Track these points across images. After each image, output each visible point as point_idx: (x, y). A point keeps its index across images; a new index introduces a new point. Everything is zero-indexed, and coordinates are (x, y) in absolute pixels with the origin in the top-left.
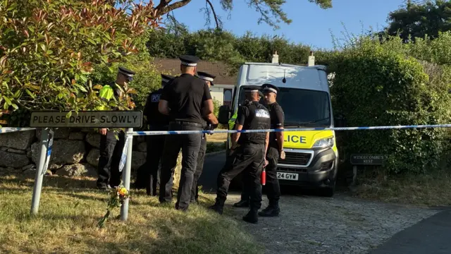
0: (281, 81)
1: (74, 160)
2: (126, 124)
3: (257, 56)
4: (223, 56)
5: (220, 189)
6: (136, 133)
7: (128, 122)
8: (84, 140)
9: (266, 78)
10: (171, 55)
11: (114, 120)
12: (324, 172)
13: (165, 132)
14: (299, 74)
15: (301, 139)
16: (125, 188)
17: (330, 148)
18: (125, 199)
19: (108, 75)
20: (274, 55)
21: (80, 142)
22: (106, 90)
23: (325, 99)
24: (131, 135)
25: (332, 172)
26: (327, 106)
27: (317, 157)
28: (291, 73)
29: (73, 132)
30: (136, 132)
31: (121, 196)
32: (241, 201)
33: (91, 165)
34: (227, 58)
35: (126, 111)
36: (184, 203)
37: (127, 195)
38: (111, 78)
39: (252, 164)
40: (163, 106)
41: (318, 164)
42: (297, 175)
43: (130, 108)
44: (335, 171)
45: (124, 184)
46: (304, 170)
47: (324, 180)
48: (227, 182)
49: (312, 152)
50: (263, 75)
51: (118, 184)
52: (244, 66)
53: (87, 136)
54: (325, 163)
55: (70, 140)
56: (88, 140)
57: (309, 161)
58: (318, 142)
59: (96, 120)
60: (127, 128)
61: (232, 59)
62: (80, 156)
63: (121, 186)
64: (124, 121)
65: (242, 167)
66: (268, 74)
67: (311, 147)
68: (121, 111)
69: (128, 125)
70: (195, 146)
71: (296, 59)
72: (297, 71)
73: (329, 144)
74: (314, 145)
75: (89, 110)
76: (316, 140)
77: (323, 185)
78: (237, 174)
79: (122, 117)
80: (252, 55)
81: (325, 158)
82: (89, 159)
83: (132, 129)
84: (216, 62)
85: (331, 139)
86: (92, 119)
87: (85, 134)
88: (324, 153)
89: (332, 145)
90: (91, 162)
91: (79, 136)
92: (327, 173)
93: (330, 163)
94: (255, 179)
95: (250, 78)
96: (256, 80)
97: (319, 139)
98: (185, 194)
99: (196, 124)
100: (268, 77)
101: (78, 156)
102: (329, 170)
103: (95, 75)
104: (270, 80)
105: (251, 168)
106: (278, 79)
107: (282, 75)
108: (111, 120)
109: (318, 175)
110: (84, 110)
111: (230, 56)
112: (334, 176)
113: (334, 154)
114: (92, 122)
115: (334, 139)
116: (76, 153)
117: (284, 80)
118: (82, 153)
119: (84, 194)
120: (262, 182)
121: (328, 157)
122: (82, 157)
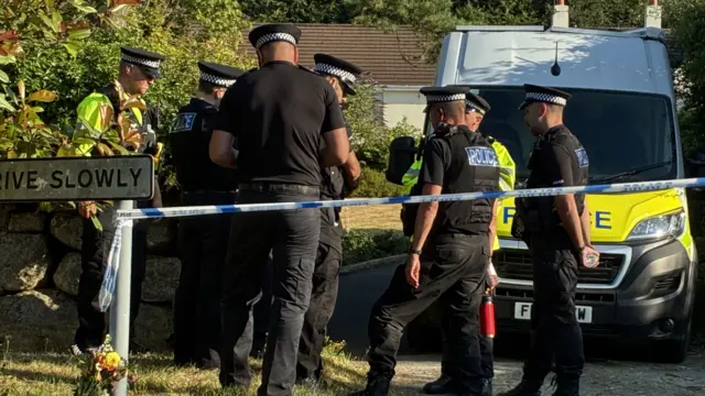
0: (548, 72)
1: (22, 283)
2: (114, 190)
3: (516, 12)
4: (410, 11)
5: (377, 350)
6: (139, 214)
7: (119, 185)
8: (46, 231)
9: (509, 64)
10: (300, 14)
11: (85, 180)
12: (659, 301)
13: (211, 209)
14: (595, 52)
15: (598, 219)
16: (116, 352)
17: (673, 239)
18: (115, 379)
19: (99, 67)
20: (557, 7)
21: (37, 237)
22: (94, 105)
23: (664, 115)
24: (127, 217)
25: (681, 299)
26: (668, 132)
27: (640, 264)
28: (572, 50)
29: (15, 212)
30: (139, 211)
31: (106, 373)
32: (443, 377)
33: (65, 293)
34: (422, 17)
35: (117, 155)
36: (281, 387)
37: (122, 371)
38: (106, 76)
39: (459, 286)
40: (221, 145)
41: (643, 282)
42: (589, 310)
43: (131, 148)
44: (689, 299)
45: (113, 343)
46: (608, 296)
47: (660, 321)
48: (395, 332)
49: (628, 252)
50: (503, 56)
51: (99, 342)
52: (453, 34)
53: (54, 222)
54: (661, 279)
55: (13, 232)
56: (57, 232)
57: (617, 274)
58: (643, 224)
59: (41, 182)
60: (118, 201)
61: (433, 18)
62: (38, 272)
63: (106, 346)
64: (109, 184)
65: (434, 294)
66: (514, 54)
67: (623, 239)
68: (106, 156)
69: (120, 192)
70: (303, 243)
71: (616, 14)
72: (589, 45)
73: (672, 228)
74: (631, 233)
75: (24, 156)
76: (638, 220)
77: (657, 334)
78: (420, 311)
79: (104, 172)
80: (503, 10)
81: (660, 266)
82: (58, 278)
83: (130, 203)
84: (394, 27)
85: (678, 215)
86: (29, 180)
87: (47, 217)
88: (659, 252)
89: (679, 232)
90: (65, 287)
91: (33, 222)
92: (665, 303)
93: (674, 278)
94: (464, 322)
95: (467, 65)
96: (485, 71)
97: (647, 215)
98: (283, 363)
99: (305, 189)
100: (516, 62)
101: (32, 271)
102: (671, 296)
103: (65, 68)
104: (519, 68)
105: (455, 294)
106: (540, 66)
107: (549, 57)
108: (76, 182)
109: (643, 309)
110: (10, 156)
111: (428, 12)
112: (686, 312)
113: (685, 253)
114: (29, 187)
115: (685, 215)
116: (28, 264)
117: (556, 70)
118: (40, 265)
119: (35, 366)
120: (484, 331)
121: (668, 264)
122: (42, 275)
